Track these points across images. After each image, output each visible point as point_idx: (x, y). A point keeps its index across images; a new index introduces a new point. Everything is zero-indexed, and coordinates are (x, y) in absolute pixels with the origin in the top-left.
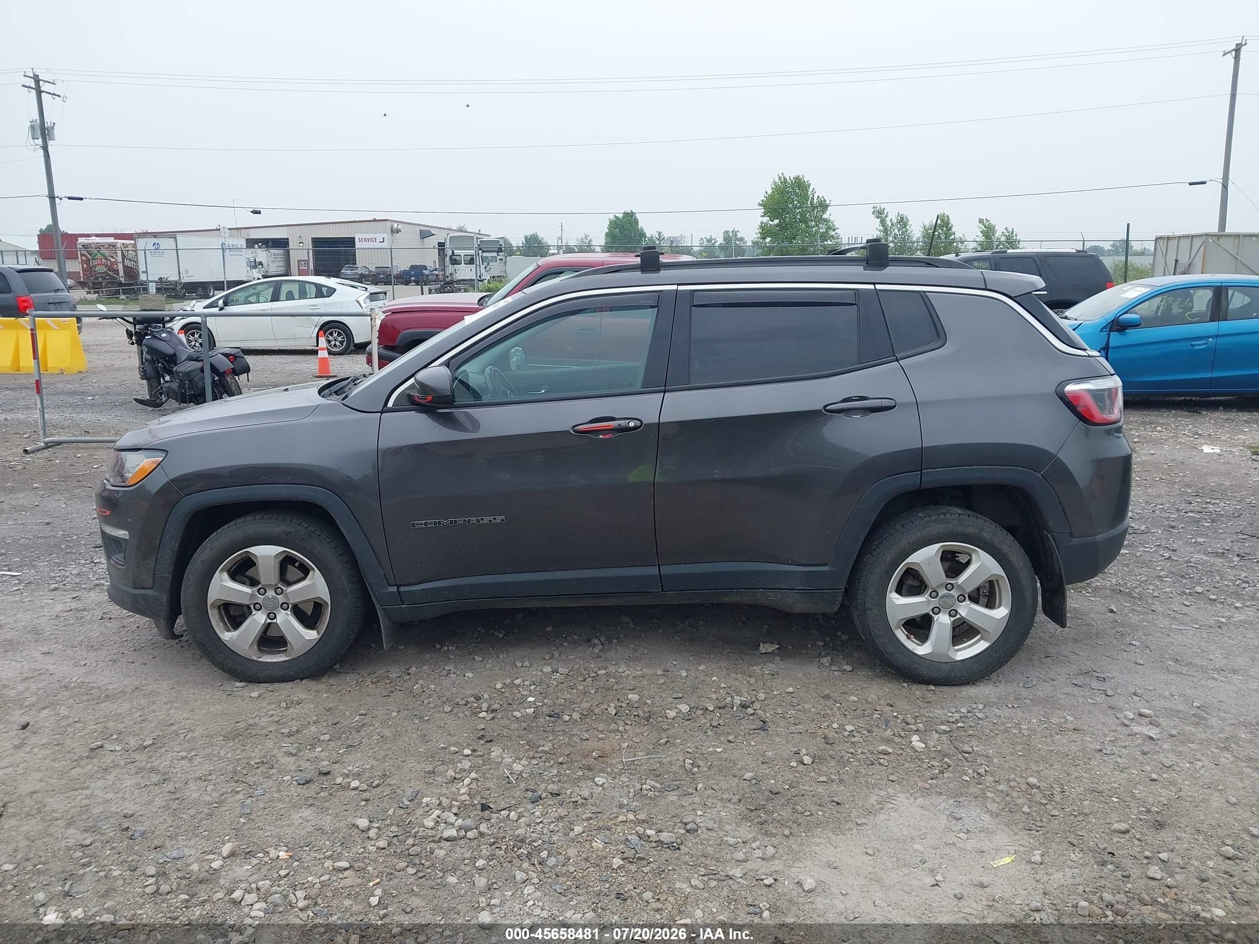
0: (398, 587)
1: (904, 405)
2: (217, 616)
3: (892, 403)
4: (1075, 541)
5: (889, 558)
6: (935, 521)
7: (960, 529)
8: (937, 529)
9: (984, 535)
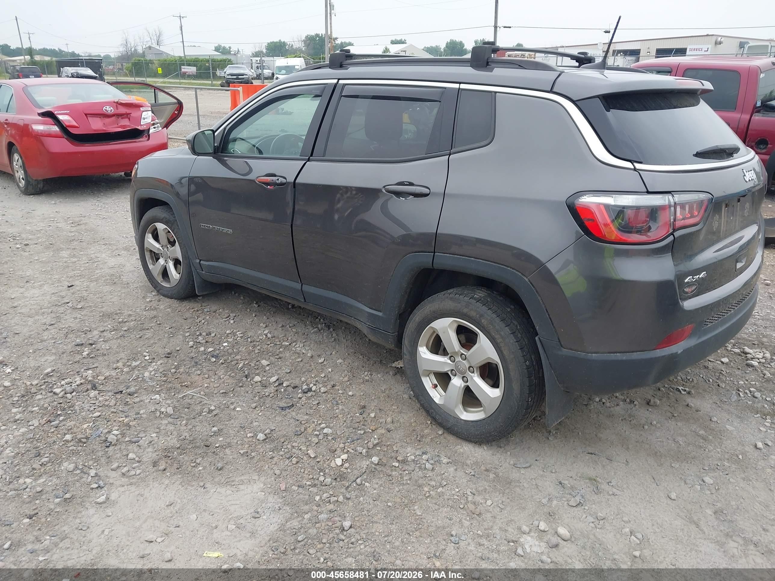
0: (200, 260)
1: (436, 194)
2: (149, 256)
3: (426, 191)
4: (565, 352)
5: (417, 319)
6: (451, 299)
7: (465, 310)
8: (449, 305)
9: (483, 321)
